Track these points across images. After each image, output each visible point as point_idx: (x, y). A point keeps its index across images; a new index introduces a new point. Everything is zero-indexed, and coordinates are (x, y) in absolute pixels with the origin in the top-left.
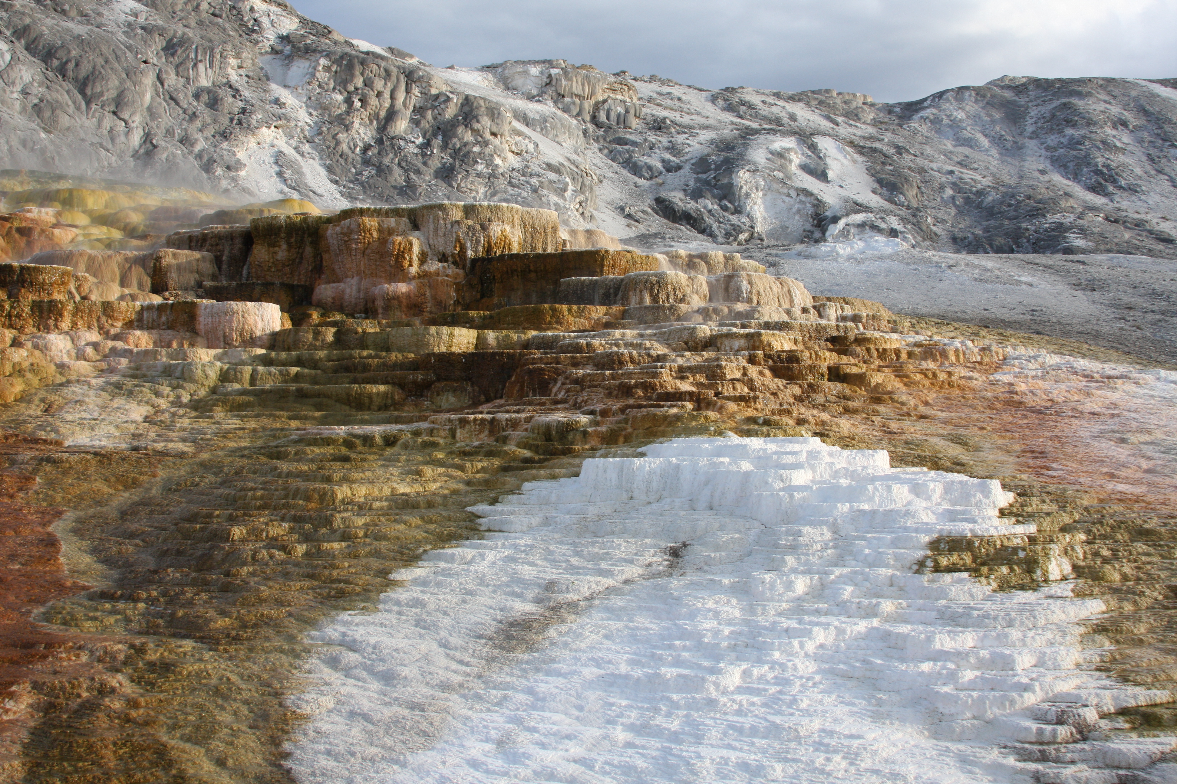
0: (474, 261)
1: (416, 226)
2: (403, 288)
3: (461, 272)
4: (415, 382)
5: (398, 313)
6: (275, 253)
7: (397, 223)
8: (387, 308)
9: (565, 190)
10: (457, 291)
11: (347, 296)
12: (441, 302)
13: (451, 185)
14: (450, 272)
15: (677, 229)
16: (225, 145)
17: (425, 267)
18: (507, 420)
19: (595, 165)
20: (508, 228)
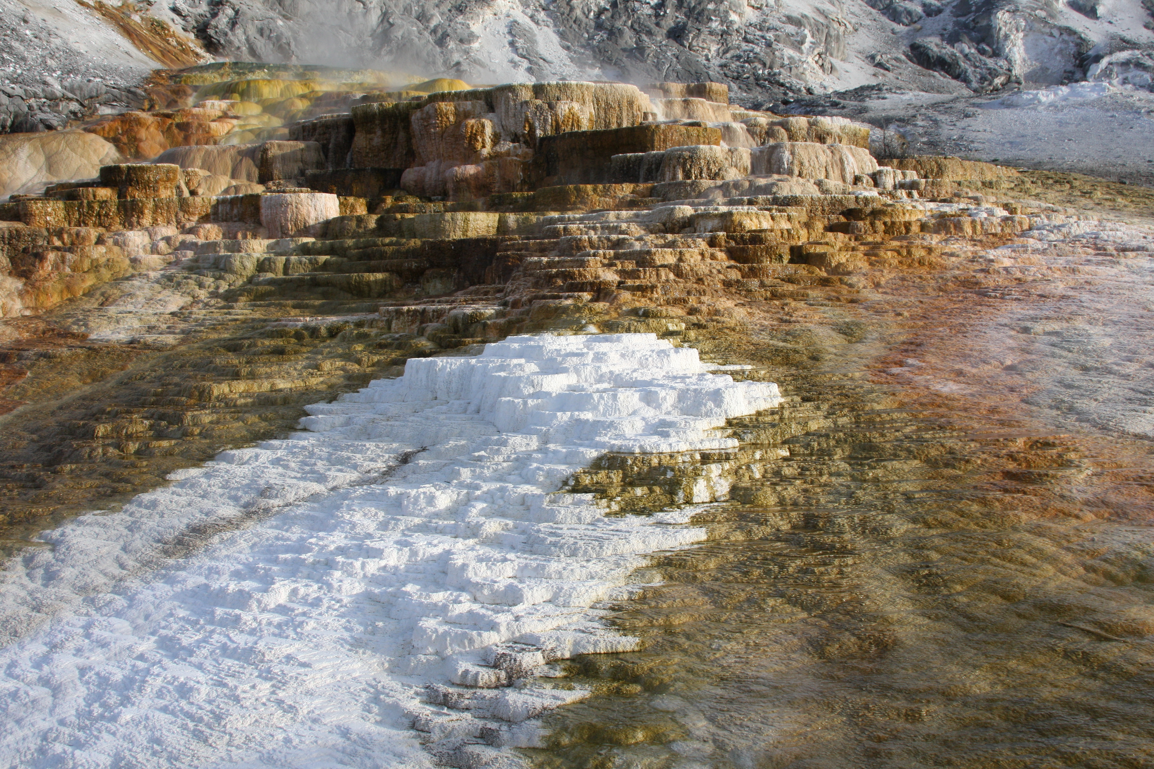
0: (542, 140)
1: (491, 108)
2: (471, 169)
3: (530, 151)
4: (410, 269)
5: (467, 194)
6: (371, 139)
7: (474, 106)
8: (457, 189)
9: (802, 43)
10: (523, 170)
11: (427, 179)
12: (509, 181)
13: (682, 45)
14: (520, 152)
15: (930, 75)
16: (460, 19)
17: (498, 148)
18: (434, 311)
19: (852, 13)
20: (576, 106)
